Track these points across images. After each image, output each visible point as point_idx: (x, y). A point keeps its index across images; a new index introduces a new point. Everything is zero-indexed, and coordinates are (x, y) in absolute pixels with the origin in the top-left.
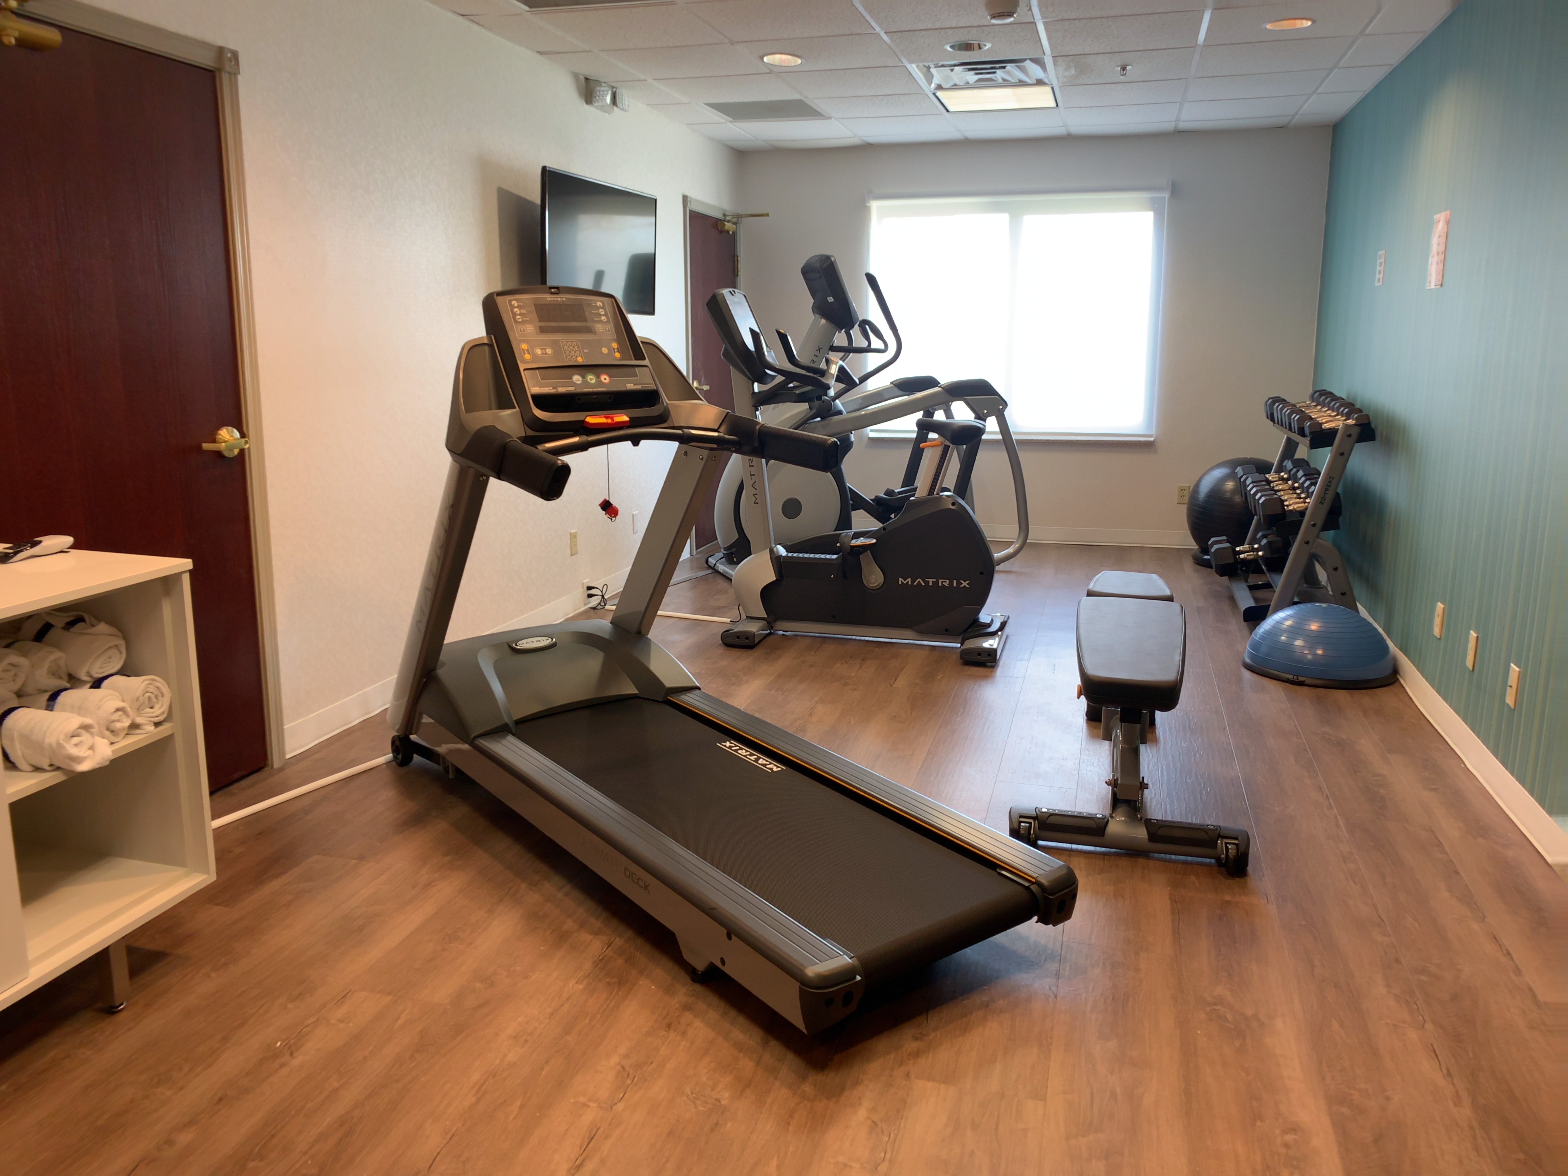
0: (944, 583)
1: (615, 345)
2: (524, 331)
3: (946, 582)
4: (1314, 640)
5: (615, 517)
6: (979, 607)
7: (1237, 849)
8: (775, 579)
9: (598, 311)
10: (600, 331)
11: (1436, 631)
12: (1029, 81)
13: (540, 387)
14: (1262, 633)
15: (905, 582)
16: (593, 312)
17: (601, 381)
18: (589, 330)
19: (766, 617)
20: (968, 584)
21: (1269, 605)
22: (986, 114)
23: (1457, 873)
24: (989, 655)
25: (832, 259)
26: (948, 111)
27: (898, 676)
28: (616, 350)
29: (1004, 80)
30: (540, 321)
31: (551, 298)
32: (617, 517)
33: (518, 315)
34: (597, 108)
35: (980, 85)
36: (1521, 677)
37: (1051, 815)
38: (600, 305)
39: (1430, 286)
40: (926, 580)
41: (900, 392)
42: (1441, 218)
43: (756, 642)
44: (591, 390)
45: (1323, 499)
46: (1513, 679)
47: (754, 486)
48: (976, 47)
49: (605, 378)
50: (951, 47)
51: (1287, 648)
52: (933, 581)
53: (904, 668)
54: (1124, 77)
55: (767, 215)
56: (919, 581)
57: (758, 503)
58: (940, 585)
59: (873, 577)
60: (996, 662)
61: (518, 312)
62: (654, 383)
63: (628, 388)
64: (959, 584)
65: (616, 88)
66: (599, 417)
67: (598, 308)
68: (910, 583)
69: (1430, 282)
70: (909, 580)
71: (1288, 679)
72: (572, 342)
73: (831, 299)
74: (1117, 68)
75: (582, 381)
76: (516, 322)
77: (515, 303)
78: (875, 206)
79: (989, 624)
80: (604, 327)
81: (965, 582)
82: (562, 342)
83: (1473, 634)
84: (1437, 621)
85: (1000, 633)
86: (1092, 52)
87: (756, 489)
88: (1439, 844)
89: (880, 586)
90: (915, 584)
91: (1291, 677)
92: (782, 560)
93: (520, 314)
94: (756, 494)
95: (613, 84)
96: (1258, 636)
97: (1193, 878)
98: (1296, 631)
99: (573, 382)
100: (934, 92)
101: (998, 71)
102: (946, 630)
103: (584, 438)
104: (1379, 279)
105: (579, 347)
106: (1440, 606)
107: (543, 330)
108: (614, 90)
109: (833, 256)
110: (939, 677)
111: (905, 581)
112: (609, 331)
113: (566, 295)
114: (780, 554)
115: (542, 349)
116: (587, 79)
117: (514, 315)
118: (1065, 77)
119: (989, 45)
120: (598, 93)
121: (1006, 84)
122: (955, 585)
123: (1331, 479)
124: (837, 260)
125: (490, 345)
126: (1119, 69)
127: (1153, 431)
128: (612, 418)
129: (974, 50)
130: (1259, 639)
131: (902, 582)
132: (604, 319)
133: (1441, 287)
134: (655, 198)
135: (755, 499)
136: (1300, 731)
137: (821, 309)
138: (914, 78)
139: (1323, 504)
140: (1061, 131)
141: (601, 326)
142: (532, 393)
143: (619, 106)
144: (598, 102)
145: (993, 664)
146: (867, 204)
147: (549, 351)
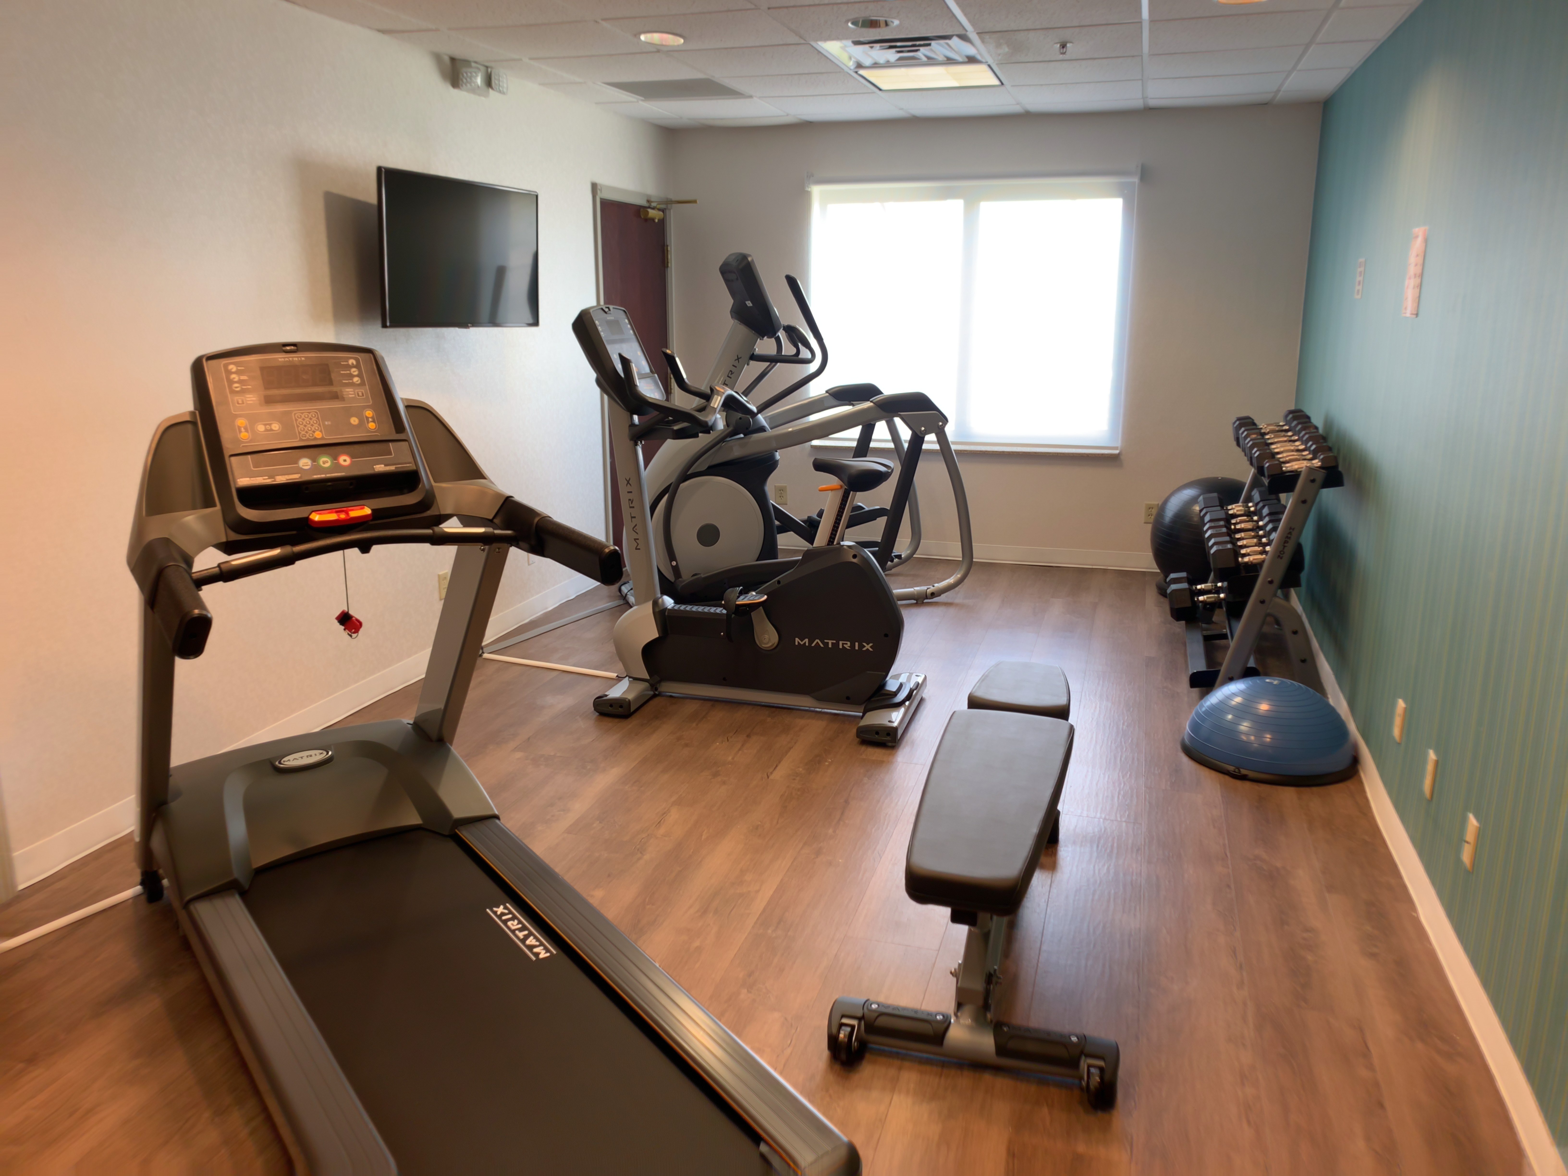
0: (845, 645)
1: (369, 413)
2: (243, 403)
3: (847, 644)
4: (1262, 723)
5: (357, 631)
6: (884, 674)
7: (1101, 1078)
8: (657, 636)
9: (350, 371)
10: (350, 396)
11: (1396, 732)
12: (960, 60)
13: (250, 478)
14: (1208, 707)
15: (802, 643)
16: (342, 372)
17: (338, 463)
18: (335, 397)
19: (648, 678)
20: (871, 647)
21: (1219, 671)
22: (924, 92)
23: (1381, 1106)
24: (888, 734)
25: (750, 259)
26: (880, 90)
27: (780, 762)
28: (370, 420)
29: (929, 58)
30: (266, 388)
31: (284, 358)
32: (360, 632)
33: (236, 382)
34: (468, 91)
35: (902, 63)
36: (1480, 834)
37: (882, 1014)
38: (353, 364)
39: (1405, 313)
40: (825, 641)
41: (835, 402)
42: (1419, 231)
43: (632, 710)
44: (323, 476)
45: (1282, 553)
46: (1470, 835)
47: (634, 529)
48: (882, 24)
49: (345, 460)
50: (853, 23)
51: (1231, 732)
52: (832, 643)
53: (790, 748)
54: (1064, 55)
55: (695, 202)
56: (817, 642)
57: (639, 549)
58: (841, 647)
59: (766, 636)
60: (895, 742)
61: (236, 379)
62: (413, 462)
63: (376, 470)
64: (861, 646)
65: (492, 68)
66: (329, 513)
67: (350, 367)
68: (807, 644)
69: (1406, 309)
70: (807, 640)
71: (1228, 771)
72: (309, 413)
73: (749, 304)
74: (1055, 45)
75: (312, 465)
76: (233, 392)
77: (233, 368)
78: (816, 191)
79: (895, 692)
80: (356, 391)
81: (868, 644)
82: (295, 414)
83: (1432, 755)
84: (1398, 721)
85: (907, 703)
86: (1020, 28)
87: (637, 533)
88: (1366, 1054)
89: (775, 645)
90: (813, 645)
91: (1231, 768)
92: (666, 614)
93: (240, 382)
94: (638, 539)
95: (487, 64)
96: (1204, 709)
97: (1045, 1110)
98: (1243, 711)
99: (298, 466)
100: (856, 70)
101: (922, 49)
102: (848, 698)
103: (287, 550)
104: (1358, 291)
105: (318, 418)
106: (1401, 704)
107: (269, 401)
108: (489, 70)
109: (750, 256)
110: (827, 763)
111: (802, 641)
112: (363, 395)
113: (305, 353)
114: (666, 607)
115: (265, 425)
116: (453, 60)
117: (231, 382)
118: (999, 55)
119: (896, 22)
120: (465, 75)
121: (931, 62)
122: (857, 648)
123: (1291, 530)
124: (754, 260)
125: (193, 423)
126: (1059, 45)
127: (1118, 443)
128: (347, 514)
129: (880, 27)
130: (1203, 712)
131: (798, 642)
132: (357, 381)
133: (1417, 317)
134: (536, 194)
135: (636, 544)
136: (1228, 854)
137: (740, 313)
138: (825, 56)
139: (1281, 558)
140: (1017, 109)
141: (352, 390)
142: (237, 486)
143: (495, 89)
144: (466, 85)
145: (894, 744)
146: (807, 189)
147: (276, 427)
